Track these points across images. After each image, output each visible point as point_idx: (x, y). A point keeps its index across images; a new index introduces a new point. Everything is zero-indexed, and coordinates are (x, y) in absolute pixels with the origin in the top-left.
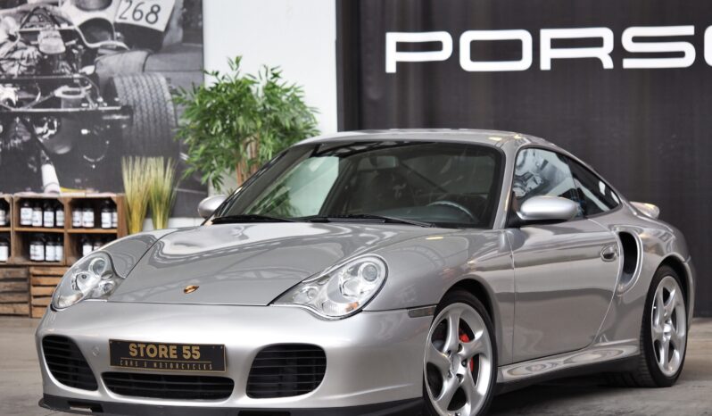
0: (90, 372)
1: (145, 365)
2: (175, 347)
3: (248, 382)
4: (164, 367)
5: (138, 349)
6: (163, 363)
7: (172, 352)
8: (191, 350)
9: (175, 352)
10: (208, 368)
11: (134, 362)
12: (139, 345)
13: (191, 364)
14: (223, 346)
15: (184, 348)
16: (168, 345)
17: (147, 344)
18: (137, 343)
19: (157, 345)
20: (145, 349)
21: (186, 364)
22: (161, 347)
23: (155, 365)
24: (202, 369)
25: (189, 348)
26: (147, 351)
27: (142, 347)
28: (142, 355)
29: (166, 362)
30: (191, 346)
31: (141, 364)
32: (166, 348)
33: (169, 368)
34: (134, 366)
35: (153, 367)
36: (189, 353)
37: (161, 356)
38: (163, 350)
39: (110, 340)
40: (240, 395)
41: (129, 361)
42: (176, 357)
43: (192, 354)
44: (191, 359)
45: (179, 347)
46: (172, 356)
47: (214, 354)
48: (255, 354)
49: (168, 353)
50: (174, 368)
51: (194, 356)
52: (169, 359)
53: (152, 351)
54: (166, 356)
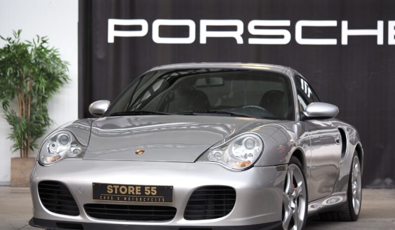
0: (75, 204)
1: (118, 199)
2: (140, 188)
3: (186, 209)
4: (131, 200)
5: (114, 189)
6: (131, 198)
7: (137, 190)
8: (150, 189)
9: (140, 190)
10: (161, 201)
11: (110, 197)
12: (114, 186)
13: (150, 198)
14: (172, 187)
15: (146, 188)
16: (135, 186)
17: (120, 185)
18: (113, 185)
19: (127, 186)
20: (118, 189)
21: (146, 198)
22: (130, 187)
23: (125, 199)
24: (158, 201)
25: (149, 188)
26: (119, 190)
27: (116, 187)
28: (116, 192)
29: (132, 197)
30: (151, 186)
31: (115, 199)
32: (133, 188)
33: (135, 200)
34: (110, 199)
35: (124, 200)
36: (149, 191)
37: (129, 193)
38: (131, 189)
39: (93, 183)
40: (179, 218)
41: (106, 197)
42: (140, 193)
43: (151, 191)
44: (151, 195)
45: (143, 188)
46: (137, 193)
47: (166, 192)
48: (192, 192)
49: (135, 192)
50: (139, 200)
51: (152, 193)
52: (135, 195)
53: (123, 190)
54: (133, 193)
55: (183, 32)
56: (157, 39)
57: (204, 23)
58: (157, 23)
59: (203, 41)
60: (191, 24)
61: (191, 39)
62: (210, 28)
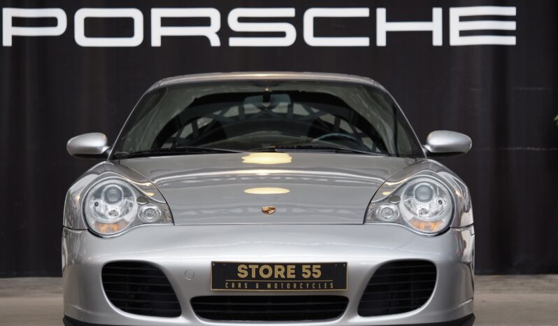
1: (257, 287)
2: (294, 267)
3: (361, 300)
4: (279, 288)
5: (249, 271)
6: (279, 284)
7: (289, 271)
8: (311, 269)
9: (293, 271)
10: (329, 287)
11: (243, 284)
12: (250, 266)
13: (311, 284)
14: (346, 263)
15: (304, 267)
16: (285, 265)
17: (260, 265)
18: (247, 264)
19: (272, 265)
20: (257, 271)
21: (304, 284)
22: (277, 267)
23: (269, 286)
24: (323, 288)
25: (309, 267)
26: (258, 274)
27: (254, 268)
28: (254, 276)
29: (282, 283)
30: (312, 264)
31: (252, 286)
32: (283, 268)
33: (285, 288)
34: (243, 287)
35: (266, 288)
36: (309, 272)
37: (276, 276)
38: (280, 270)
39: (213, 263)
41: (236, 284)
42: (294, 276)
43: (312, 273)
44: (311, 277)
45: (299, 266)
46: (289, 276)
47: (336, 272)
49: (285, 274)
50: (292, 288)
51: (314, 275)
52: (286, 279)
53: (266, 271)
54: (283, 276)
55: (125, 27)
56: (81, 39)
57: (157, 14)
58: (82, 15)
59: (156, 42)
60: (136, 15)
61: (136, 40)
62: (166, 22)
